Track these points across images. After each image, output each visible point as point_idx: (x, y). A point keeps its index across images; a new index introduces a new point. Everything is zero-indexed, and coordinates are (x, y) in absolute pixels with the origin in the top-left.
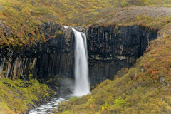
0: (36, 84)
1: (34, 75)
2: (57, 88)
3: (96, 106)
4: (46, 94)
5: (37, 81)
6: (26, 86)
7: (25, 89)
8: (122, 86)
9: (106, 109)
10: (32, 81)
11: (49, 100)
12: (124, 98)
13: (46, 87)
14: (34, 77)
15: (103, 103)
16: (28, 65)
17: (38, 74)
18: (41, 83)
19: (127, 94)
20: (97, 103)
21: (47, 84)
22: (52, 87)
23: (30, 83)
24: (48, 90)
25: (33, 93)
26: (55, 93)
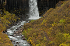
0: (8, 14)
1: (6, 9)
2: (20, 15)
3: (48, 24)
4: (15, 20)
5: (8, 12)
6: (3, 15)
7: (2, 17)
8: (62, 12)
9: (55, 26)
10: (5, 12)
11: (17, 23)
12: (65, 19)
13: (14, 15)
14: (6, 10)
15: (52, 22)
16: (2, 3)
17: (8, 8)
18: (11, 13)
19: (66, 16)
20: (48, 23)
21: (14, 13)
22: (17, 15)
23: (4, 14)
24: (15, 17)
25: (7, 19)
26: (20, 18)
